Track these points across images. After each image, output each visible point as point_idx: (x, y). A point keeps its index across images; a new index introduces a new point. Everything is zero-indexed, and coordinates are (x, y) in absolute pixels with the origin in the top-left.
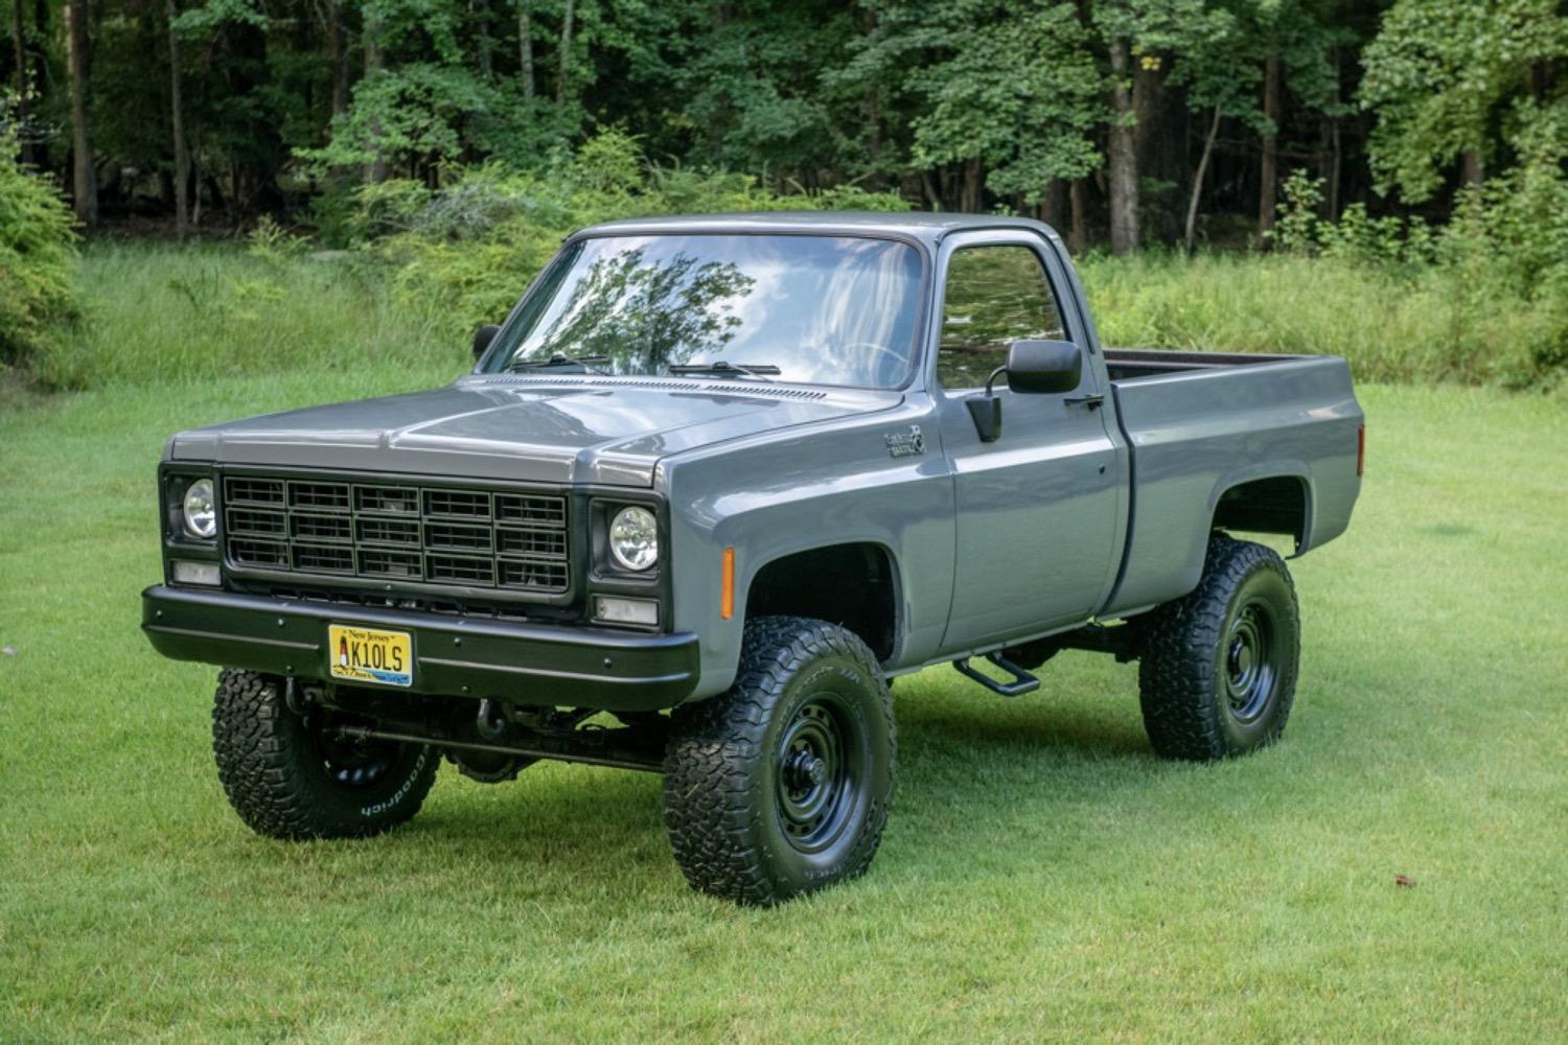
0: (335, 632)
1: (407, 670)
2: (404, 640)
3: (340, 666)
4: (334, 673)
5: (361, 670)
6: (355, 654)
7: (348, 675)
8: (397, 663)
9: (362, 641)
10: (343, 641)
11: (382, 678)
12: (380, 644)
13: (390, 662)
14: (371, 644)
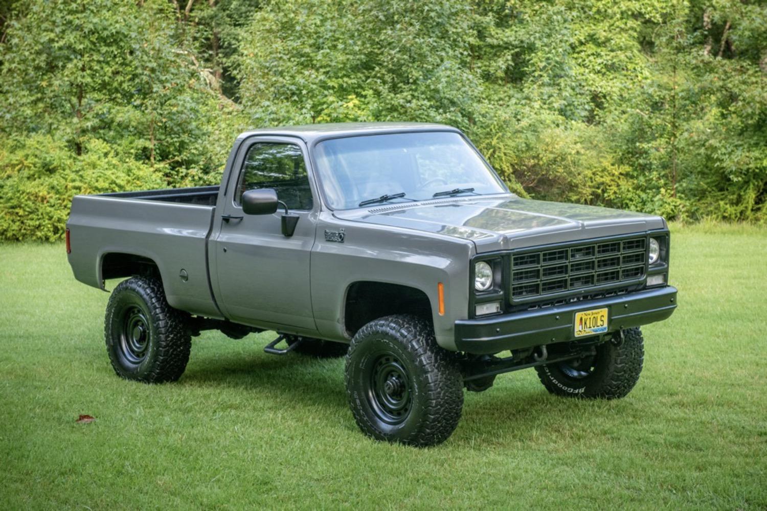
0: (578, 316)
1: (606, 325)
2: (605, 311)
3: (580, 331)
4: (576, 335)
5: (588, 330)
6: (585, 323)
7: (583, 334)
8: (602, 323)
9: (589, 317)
10: (581, 319)
11: (596, 331)
12: (596, 316)
13: (599, 323)
14: (592, 317)
